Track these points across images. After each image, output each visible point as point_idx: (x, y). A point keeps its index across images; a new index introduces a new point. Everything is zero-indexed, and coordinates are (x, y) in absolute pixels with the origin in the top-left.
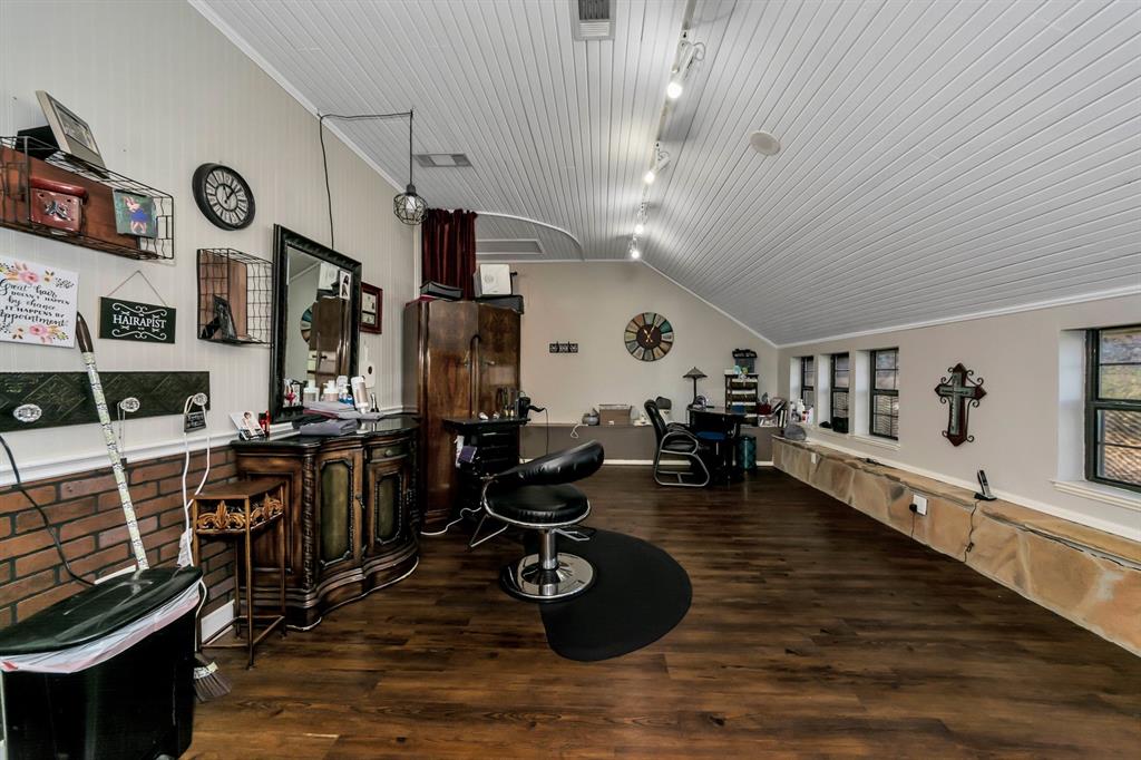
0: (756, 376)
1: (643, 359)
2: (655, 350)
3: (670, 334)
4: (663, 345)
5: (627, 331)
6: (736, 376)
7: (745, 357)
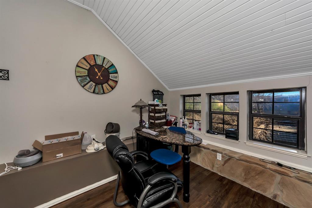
0: (165, 105)
1: (94, 92)
2: (104, 85)
3: (115, 75)
4: (111, 83)
5: (77, 66)
6: (158, 105)
7: (159, 94)
